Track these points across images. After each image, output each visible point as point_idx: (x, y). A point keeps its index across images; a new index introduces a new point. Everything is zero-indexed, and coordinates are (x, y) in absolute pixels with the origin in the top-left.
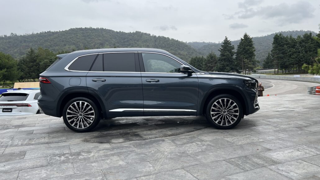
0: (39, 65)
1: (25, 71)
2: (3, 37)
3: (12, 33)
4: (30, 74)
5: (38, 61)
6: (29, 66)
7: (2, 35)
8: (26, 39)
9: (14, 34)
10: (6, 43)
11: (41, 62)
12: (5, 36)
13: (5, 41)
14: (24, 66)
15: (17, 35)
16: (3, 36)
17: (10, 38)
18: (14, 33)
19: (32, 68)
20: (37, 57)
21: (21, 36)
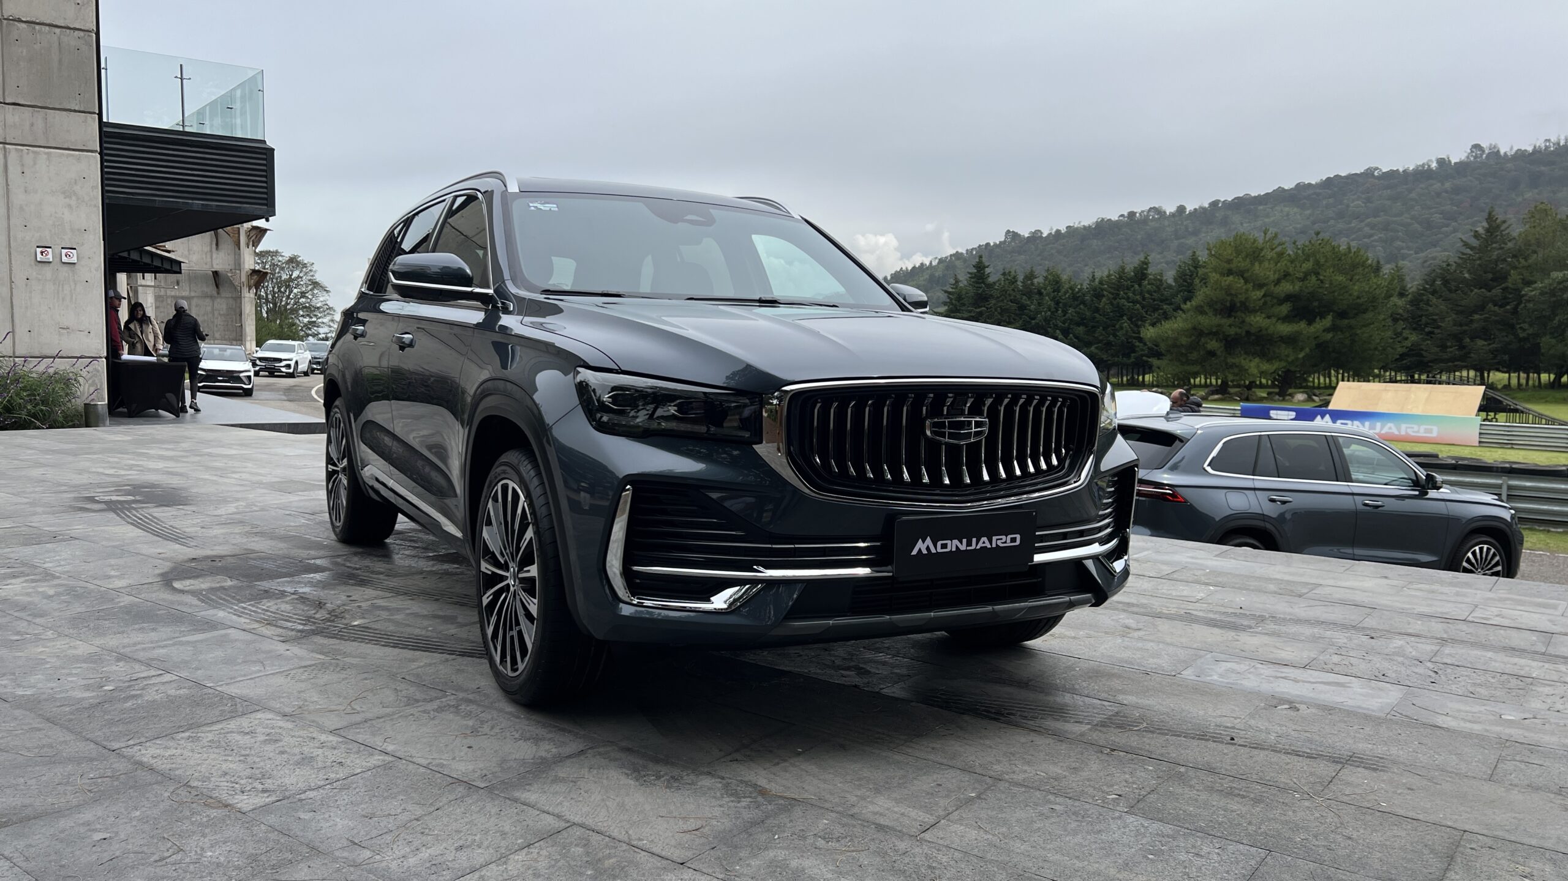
0: (1519, 298)
1: (1439, 327)
2: (1430, 170)
3: (1477, 146)
4: (1462, 347)
5: (1514, 276)
6: (1463, 303)
7: (1431, 161)
8: (1543, 168)
9: (1483, 151)
10: (1438, 195)
11: (1528, 283)
12: (1441, 162)
13: (1439, 184)
14: (1438, 306)
15: (1502, 152)
16: (1434, 165)
17: (1462, 166)
18: (1485, 145)
19: (1476, 317)
20: (1514, 256)
21: (1521, 155)
